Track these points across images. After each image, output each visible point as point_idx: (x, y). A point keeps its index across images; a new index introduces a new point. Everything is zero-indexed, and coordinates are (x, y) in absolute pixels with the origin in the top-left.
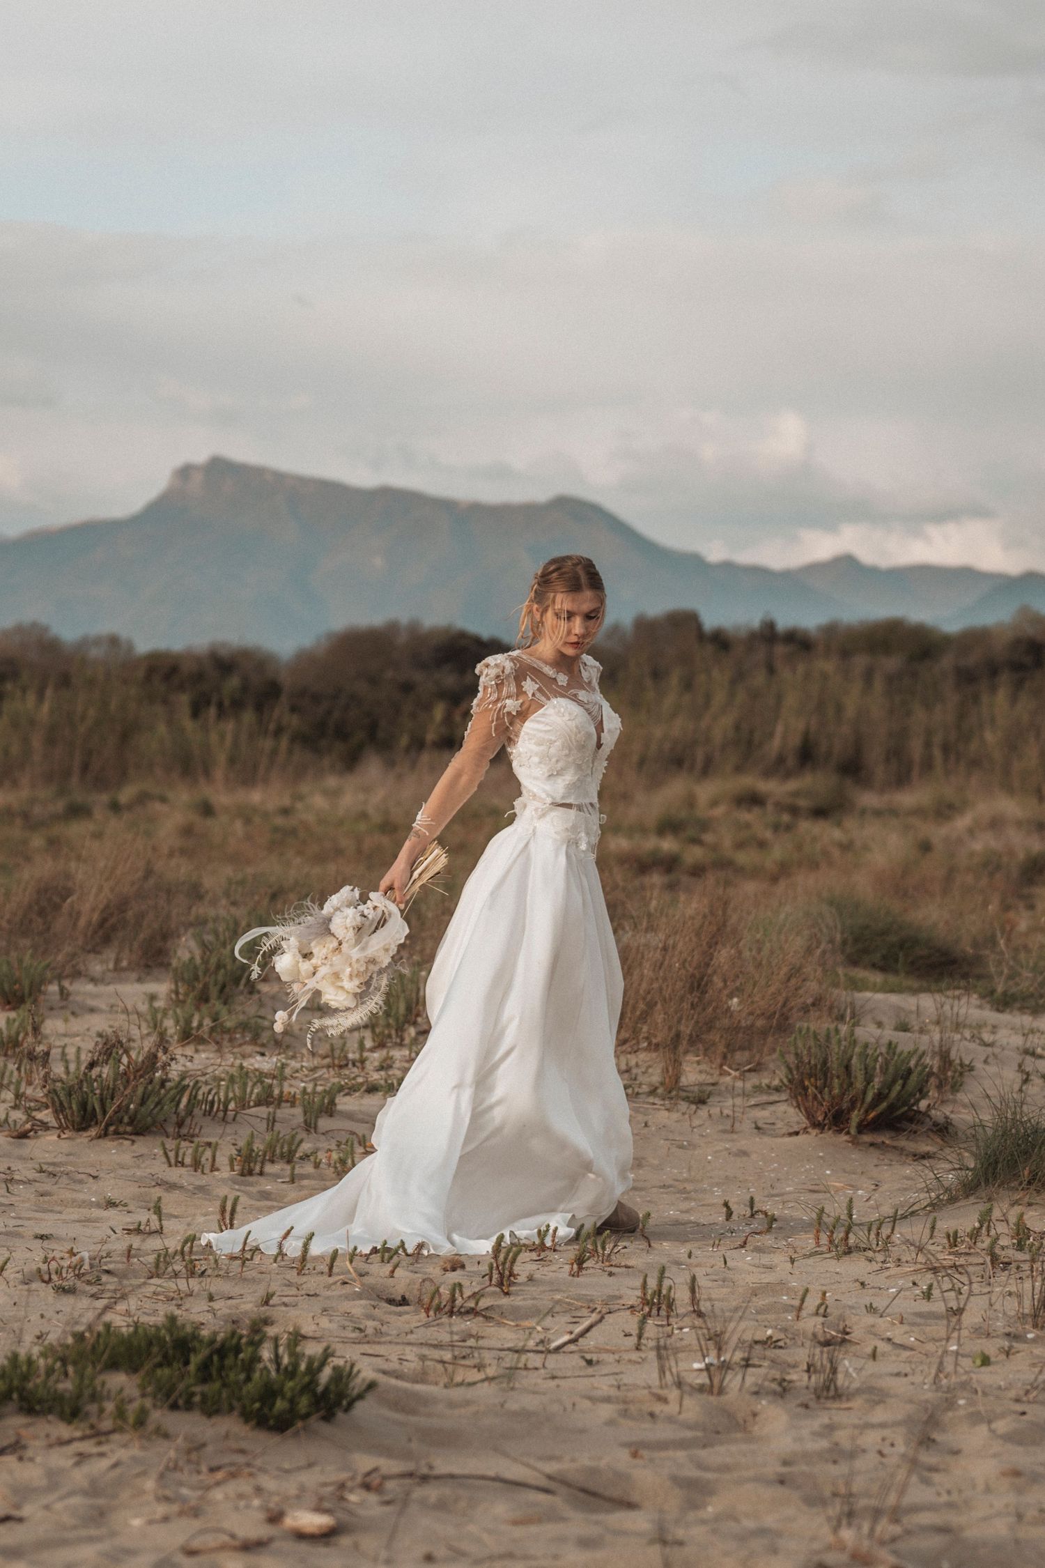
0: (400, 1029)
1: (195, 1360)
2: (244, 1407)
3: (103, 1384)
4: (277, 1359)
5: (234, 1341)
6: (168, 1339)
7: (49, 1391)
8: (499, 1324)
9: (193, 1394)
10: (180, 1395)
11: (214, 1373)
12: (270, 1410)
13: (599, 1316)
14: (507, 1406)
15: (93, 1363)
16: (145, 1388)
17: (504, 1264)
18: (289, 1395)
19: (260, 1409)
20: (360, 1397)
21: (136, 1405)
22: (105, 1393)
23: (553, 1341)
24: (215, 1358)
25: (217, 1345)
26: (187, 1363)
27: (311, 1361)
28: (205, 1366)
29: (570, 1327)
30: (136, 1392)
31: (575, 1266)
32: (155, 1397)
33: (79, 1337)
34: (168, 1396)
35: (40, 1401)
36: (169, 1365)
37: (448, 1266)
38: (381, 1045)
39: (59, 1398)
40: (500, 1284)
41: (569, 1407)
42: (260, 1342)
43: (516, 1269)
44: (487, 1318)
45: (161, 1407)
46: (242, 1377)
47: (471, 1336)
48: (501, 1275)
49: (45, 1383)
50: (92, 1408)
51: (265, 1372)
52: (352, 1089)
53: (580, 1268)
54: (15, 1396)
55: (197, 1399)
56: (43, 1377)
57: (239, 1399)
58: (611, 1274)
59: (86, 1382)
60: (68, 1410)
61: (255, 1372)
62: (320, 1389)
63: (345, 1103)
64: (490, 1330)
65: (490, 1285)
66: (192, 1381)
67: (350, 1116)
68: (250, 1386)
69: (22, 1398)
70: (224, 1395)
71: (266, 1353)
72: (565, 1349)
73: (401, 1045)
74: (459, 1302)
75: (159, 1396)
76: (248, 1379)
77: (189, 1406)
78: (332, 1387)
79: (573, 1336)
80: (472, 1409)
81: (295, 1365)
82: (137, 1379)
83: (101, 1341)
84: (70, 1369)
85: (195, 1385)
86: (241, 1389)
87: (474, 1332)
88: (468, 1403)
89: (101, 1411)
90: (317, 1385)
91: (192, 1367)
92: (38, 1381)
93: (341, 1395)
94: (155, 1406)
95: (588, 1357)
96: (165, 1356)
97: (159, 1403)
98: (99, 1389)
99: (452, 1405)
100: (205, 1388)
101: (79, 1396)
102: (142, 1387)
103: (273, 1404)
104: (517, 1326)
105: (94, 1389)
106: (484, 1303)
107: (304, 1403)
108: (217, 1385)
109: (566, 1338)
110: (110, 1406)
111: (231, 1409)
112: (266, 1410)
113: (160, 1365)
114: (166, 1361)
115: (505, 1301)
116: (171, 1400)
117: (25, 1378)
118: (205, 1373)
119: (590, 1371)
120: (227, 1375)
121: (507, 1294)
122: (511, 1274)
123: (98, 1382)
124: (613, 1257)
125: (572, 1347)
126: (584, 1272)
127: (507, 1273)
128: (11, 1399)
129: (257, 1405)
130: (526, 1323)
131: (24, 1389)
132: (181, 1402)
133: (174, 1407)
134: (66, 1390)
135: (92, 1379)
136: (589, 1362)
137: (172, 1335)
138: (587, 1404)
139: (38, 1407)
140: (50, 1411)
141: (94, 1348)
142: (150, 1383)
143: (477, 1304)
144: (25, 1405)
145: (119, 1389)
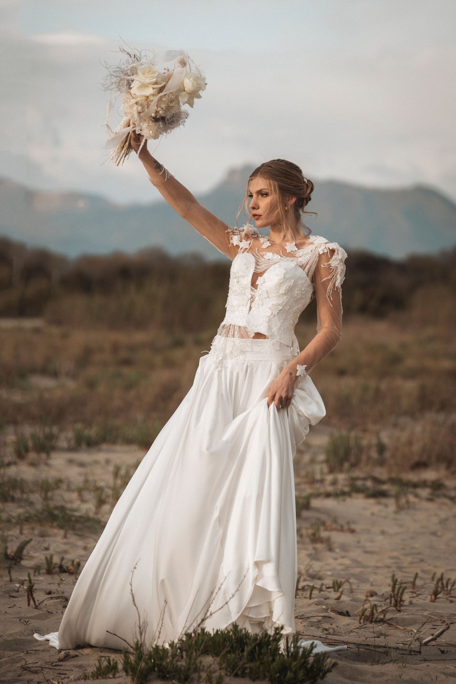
0: (341, 463)
1: (247, 649)
2: (271, 676)
3: (201, 662)
4: (287, 648)
5: (267, 639)
6: (233, 637)
7: (173, 668)
8: (396, 628)
9: (245, 668)
10: (240, 669)
11: (256, 657)
12: (285, 678)
13: (447, 626)
14: (402, 677)
15: (196, 650)
16: (221, 665)
17: (397, 594)
18: (294, 669)
19: (279, 677)
20: (329, 671)
21: (217, 674)
22: (201, 667)
23: (424, 639)
24: (257, 648)
25: (258, 641)
26: (243, 651)
27: (305, 649)
28: (252, 653)
29: (432, 631)
30: (216, 667)
31: (433, 597)
32: (226, 670)
33: (188, 635)
34: (233, 670)
35: (169, 673)
36: (234, 652)
37: (369, 594)
38: (331, 471)
39: (178, 670)
40: (395, 606)
41: (434, 678)
42: (279, 640)
43: (403, 598)
44: (390, 625)
45: (230, 676)
46: (270, 658)
47: (382, 634)
48: (396, 601)
49: (172, 662)
50: (195, 676)
51: (282, 657)
52: (317, 495)
53: (436, 598)
54: (156, 669)
55: (248, 671)
56: (170, 658)
57: (269, 672)
58: (451, 602)
59: (193, 661)
60: (183, 677)
61: (277, 656)
62: (309, 666)
63: (316, 503)
64: (392, 631)
65: (391, 606)
66: (246, 661)
67: (317, 510)
68: (275, 664)
69: (160, 671)
70: (261, 669)
71: (282, 645)
72: (430, 644)
73: (341, 471)
74: (376, 616)
75: (229, 670)
76: (274, 660)
77: (243, 675)
78: (315, 665)
79: (434, 637)
80: (385, 678)
81: (297, 652)
82: (218, 659)
83: (200, 637)
84: (184, 653)
85: (246, 663)
86: (270, 666)
87: (383, 632)
88: (383, 674)
89: (200, 677)
90: (308, 664)
91: (245, 654)
92: (168, 661)
93: (320, 670)
94: (226, 675)
95: (442, 649)
96: (232, 647)
97: (229, 673)
98: (199, 665)
99: (375, 675)
100: (252, 665)
101: (189, 669)
102: (220, 664)
103: (286, 674)
104: (405, 629)
105: (196, 666)
106: (388, 616)
107: (301, 674)
108: (258, 663)
109: (430, 638)
110: (204, 675)
111: (265, 677)
112: (282, 677)
113: (229, 652)
114: (232, 650)
115: (398, 615)
116: (235, 672)
117: (162, 659)
118: (252, 657)
119: (444, 657)
120: (263, 658)
121: (399, 611)
122: (401, 600)
123: (198, 661)
124: (452, 592)
125: (433, 643)
126: (437, 600)
127: (399, 599)
128: (154, 670)
129: (278, 675)
130: (409, 628)
131: (161, 665)
132: (239, 673)
133: (236, 675)
134: (182, 666)
135: (196, 659)
136: (443, 652)
137: (235, 635)
138: (443, 677)
139: (168, 676)
140: (174, 678)
141: (196, 642)
142: (224, 662)
143: (384, 616)
144: (161, 674)
145: (209, 664)
